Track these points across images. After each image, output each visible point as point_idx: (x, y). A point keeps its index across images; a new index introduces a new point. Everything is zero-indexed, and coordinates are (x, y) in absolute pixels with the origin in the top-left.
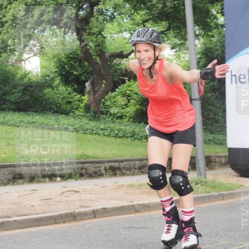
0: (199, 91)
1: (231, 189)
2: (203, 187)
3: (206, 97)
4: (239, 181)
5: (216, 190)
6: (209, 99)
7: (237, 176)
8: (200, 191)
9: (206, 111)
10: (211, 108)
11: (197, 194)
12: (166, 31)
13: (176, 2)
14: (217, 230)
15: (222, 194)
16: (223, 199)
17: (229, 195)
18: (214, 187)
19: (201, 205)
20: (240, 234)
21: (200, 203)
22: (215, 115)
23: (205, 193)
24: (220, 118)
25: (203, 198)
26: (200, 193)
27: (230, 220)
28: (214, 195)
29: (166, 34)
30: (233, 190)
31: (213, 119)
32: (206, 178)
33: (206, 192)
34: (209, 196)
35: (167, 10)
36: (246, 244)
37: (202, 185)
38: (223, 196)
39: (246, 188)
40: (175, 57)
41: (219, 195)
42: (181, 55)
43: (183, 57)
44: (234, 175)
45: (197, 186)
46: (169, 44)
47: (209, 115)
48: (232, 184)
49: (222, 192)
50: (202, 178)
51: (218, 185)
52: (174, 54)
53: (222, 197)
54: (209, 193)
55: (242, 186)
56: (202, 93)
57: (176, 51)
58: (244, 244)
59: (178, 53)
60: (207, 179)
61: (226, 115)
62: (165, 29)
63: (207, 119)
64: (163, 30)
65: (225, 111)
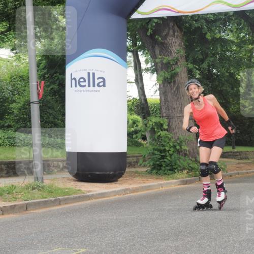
0: (38, 94)
1: (68, 194)
2: (40, 193)
3: (45, 100)
4: (76, 186)
5: (53, 195)
6: (48, 102)
7: (75, 181)
8: (36, 196)
9: (46, 114)
10: (51, 111)
11: (33, 199)
12: (6, 31)
13: (17, 3)
14: (52, 237)
15: (59, 199)
16: (60, 204)
17: (65, 200)
18: (51, 192)
19: (37, 211)
20: (74, 241)
21: (36, 209)
22: (54, 118)
23: (41, 198)
24: (60, 121)
25: (39, 203)
26: (37, 199)
27: (66, 225)
28: (51, 200)
29: (6, 35)
30: (70, 195)
31: (52, 123)
32: (43, 183)
33: (43, 198)
34: (45, 201)
35: (8, 10)
36: (80, 251)
37: (39, 190)
38: (60, 201)
39: (84, 193)
40: (15, 58)
41: (55, 200)
42: (21, 56)
43: (23, 59)
44: (72, 180)
45: (34, 191)
46: (9, 45)
47: (49, 118)
48: (69, 189)
49: (59, 197)
50: (39, 183)
51: (55, 190)
52: (14, 55)
53: (58, 202)
54: (45, 198)
55: (79, 190)
56: (41, 96)
57: (16, 53)
58: (78, 250)
59: (18, 54)
60: (45, 184)
61: (65, 118)
62: (5, 30)
63: (46, 122)
64: (3, 30)
65: (64, 115)
